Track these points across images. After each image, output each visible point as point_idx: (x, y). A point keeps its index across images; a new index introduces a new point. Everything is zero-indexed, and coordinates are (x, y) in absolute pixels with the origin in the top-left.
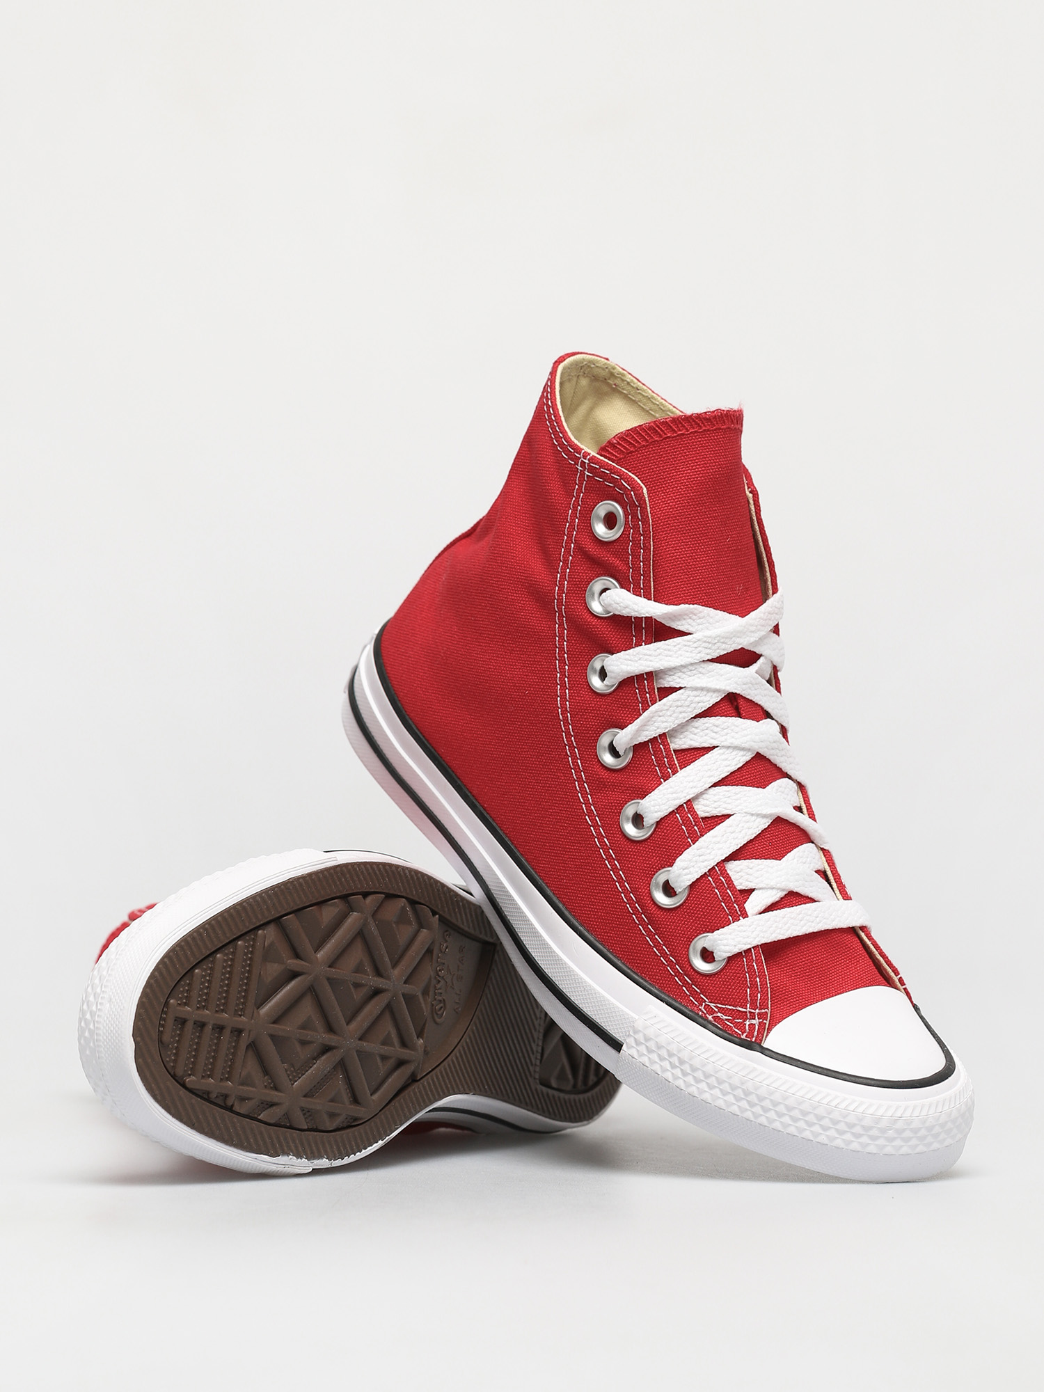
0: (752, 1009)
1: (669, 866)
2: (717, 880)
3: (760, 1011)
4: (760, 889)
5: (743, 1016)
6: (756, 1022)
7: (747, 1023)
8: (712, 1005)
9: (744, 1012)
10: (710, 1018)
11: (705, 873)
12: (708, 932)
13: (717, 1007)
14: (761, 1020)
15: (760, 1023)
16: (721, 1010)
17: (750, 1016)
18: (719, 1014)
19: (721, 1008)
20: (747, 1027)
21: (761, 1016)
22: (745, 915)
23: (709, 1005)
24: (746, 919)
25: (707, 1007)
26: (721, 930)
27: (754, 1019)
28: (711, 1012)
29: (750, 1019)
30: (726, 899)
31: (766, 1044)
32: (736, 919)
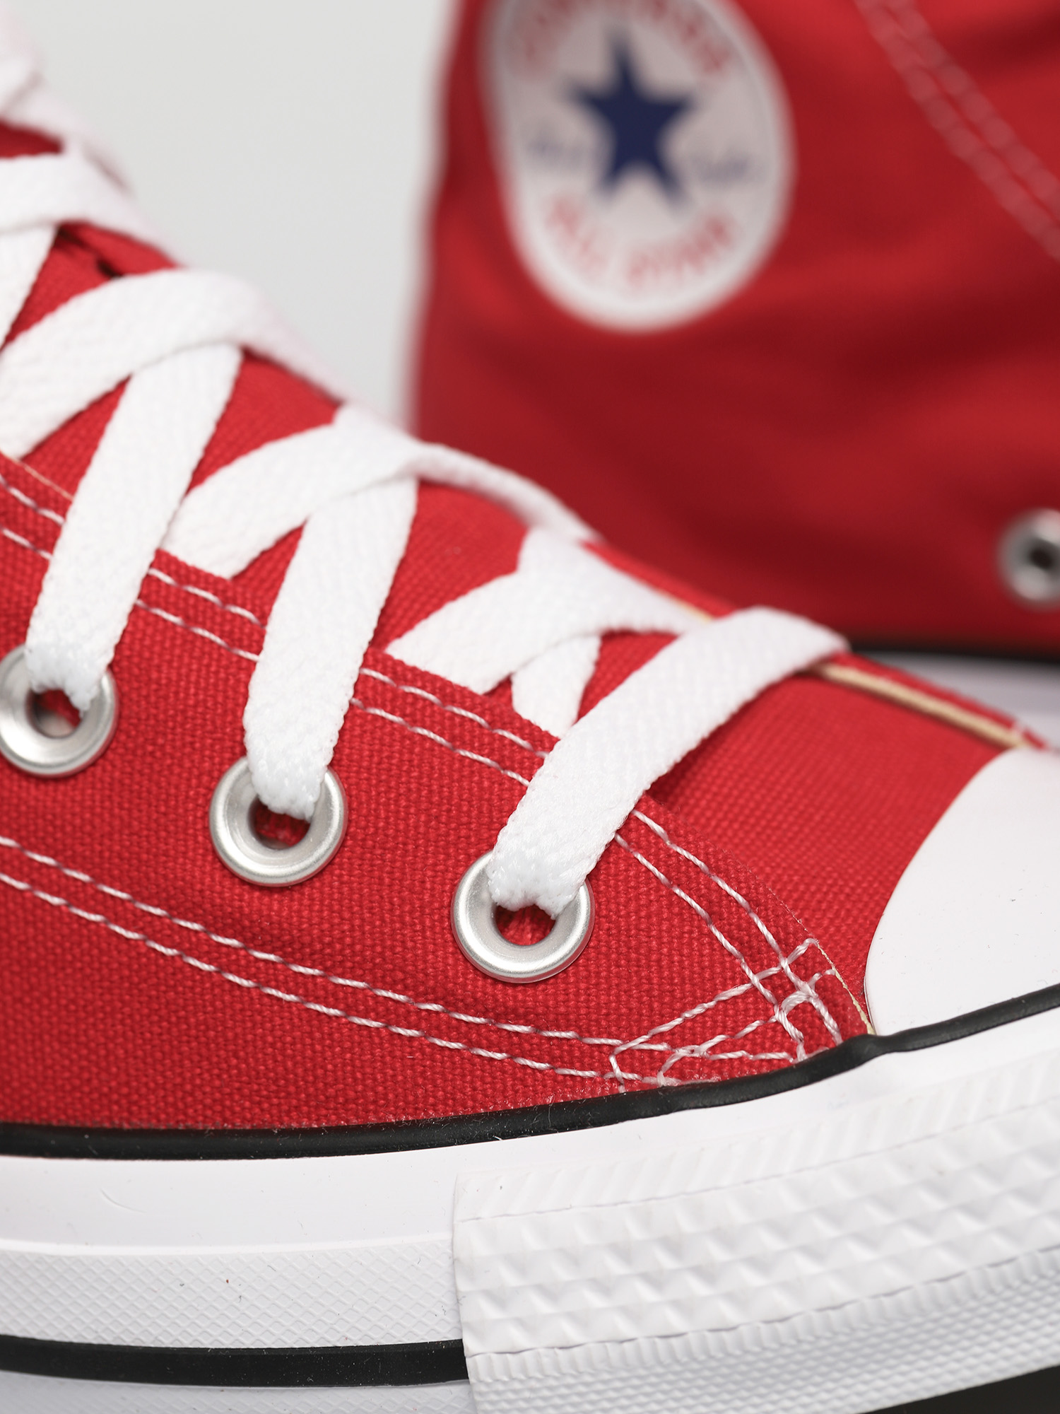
0: (762, 969)
1: (233, 760)
2: (395, 702)
3: (793, 956)
4: (525, 665)
5: (754, 1005)
6: (805, 992)
7: (780, 1016)
8: (637, 1043)
9: (746, 993)
10: (662, 1080)
11: (351, 705)
12: (479, 855)
13: (660, 1038)
14: (817, 977)
15: (817, 987)
16: (676, 1038)
17: (773, 991)
18: (682, 1052)
19: (672, 1032)
20: (789, 1027)
21: (804, 967)
22: (545, 741)
23: (630, 1050)
24: (557, 746)
25: (626, 1060)
26: (514, 822)
27: (794, 988)
28: (652, 1062)
29: (780, 1000)
30: (461, 733)
31: (885, 1023)
32: (531, 766)
